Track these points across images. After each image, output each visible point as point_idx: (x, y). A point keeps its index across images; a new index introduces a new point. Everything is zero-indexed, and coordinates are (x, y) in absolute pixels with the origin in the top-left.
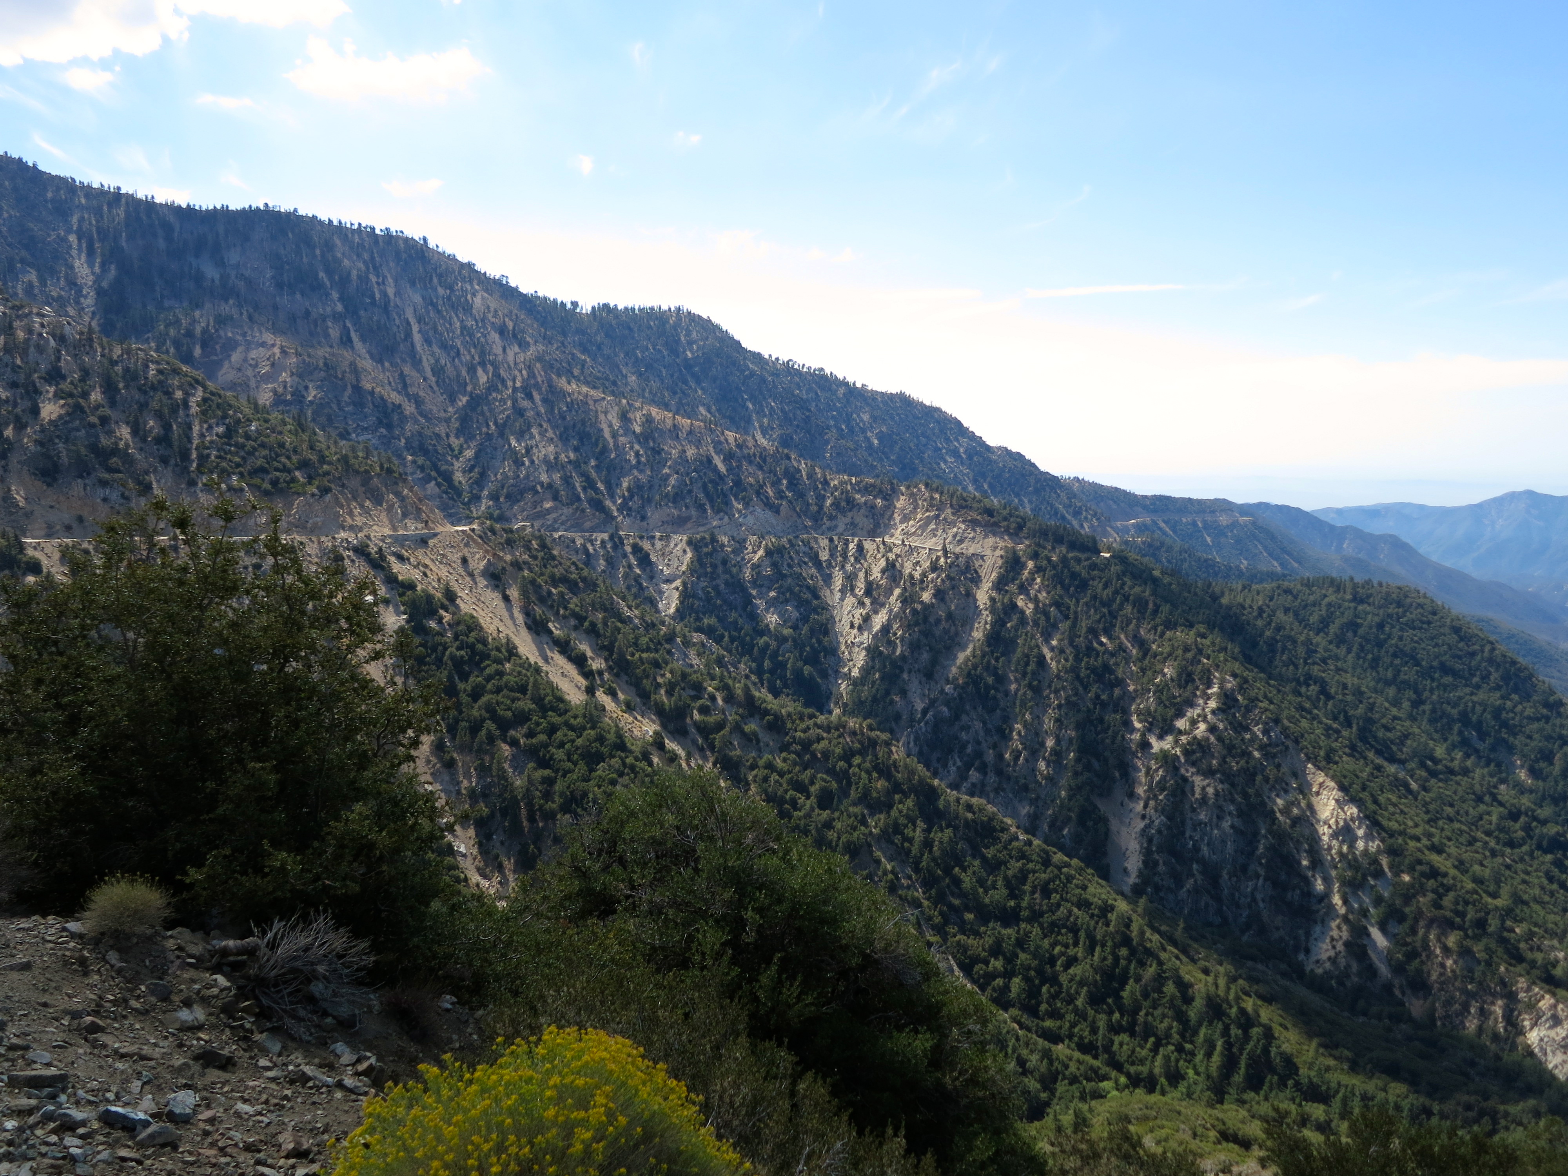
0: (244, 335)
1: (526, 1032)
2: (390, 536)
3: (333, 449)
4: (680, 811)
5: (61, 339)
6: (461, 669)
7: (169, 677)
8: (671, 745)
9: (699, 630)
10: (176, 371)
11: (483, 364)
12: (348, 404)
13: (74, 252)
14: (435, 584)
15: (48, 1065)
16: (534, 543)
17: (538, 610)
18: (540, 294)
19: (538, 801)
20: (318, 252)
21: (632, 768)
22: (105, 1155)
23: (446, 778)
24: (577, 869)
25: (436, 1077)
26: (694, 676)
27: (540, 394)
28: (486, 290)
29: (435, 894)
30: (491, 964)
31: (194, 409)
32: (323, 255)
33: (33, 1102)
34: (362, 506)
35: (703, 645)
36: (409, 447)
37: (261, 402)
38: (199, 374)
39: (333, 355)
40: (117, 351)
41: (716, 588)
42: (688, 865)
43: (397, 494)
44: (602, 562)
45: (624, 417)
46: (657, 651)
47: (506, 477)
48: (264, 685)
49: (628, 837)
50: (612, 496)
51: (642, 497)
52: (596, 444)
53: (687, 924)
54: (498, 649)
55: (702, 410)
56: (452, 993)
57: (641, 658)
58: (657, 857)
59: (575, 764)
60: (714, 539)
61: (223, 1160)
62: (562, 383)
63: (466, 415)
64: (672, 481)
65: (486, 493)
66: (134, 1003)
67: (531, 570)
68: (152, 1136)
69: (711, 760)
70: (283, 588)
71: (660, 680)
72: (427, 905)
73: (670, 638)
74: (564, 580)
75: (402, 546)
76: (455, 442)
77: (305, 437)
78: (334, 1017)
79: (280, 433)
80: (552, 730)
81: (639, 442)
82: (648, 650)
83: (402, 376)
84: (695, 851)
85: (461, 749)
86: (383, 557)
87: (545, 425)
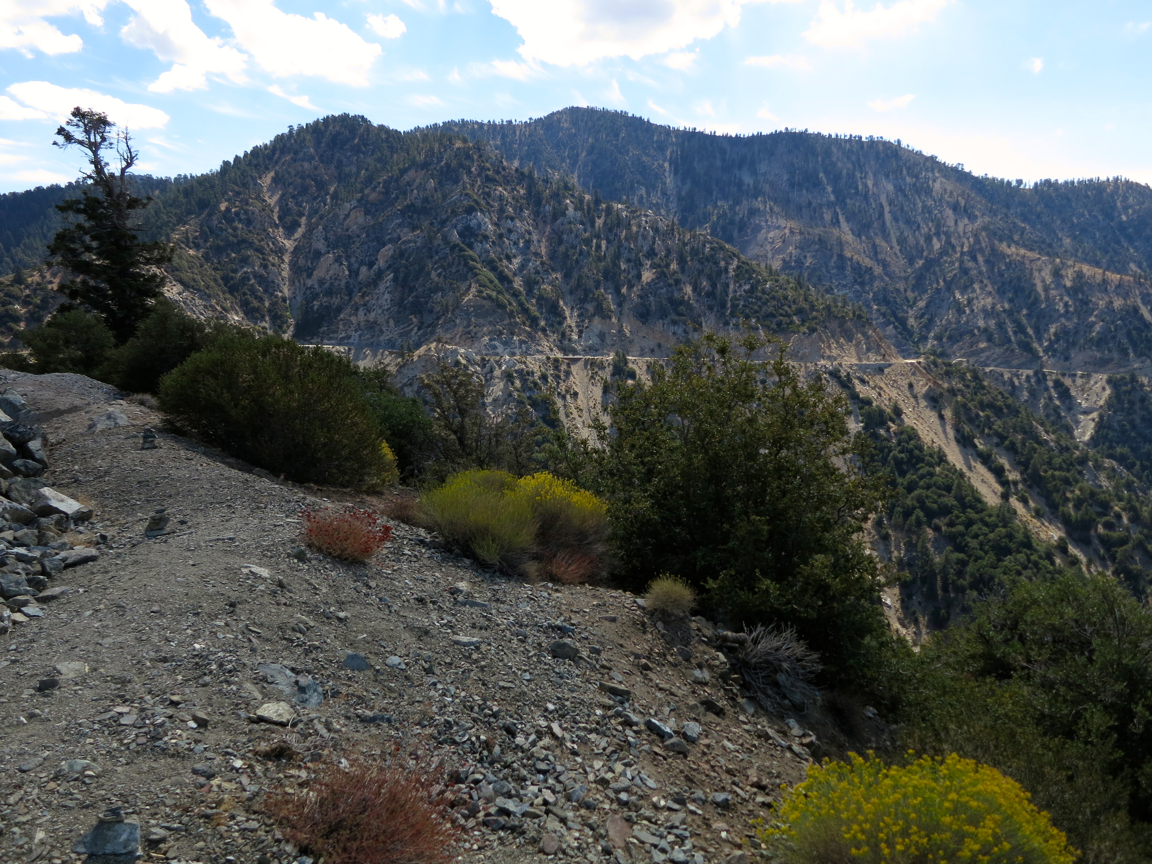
0: (766, 221)
1: (932, 752)
2: (856, 365)
3: (821, 301)
4: (1080, 607)
5: (656, 230)
6: (901, 468)
7: (706, 452)
8: (1073, 550)
9: (1111, 456)
10: (722, 248)
11: (938, 234)
12: (833, 268)
13: (667, 174)
14: (887, 403)
15: (621, 682)
16: (969, 376)
17: (967, 428)
18: (990, 176)
19: (952, 577)
20: (820, 159)
21: (1036, 564)
22: (646, 747)
23: (882, 547)
24: (982, 636)
25: (861, 765)
26: (1102, 496)
27: (983, 256)
28: (945, 177)
29: (870, 631)
30: (905, 693)
31: (732, 273)
32: (823, 160)
33: (611, 702)
34: (838, 342)
35: (1113, 470)
36: (875, 299)
37: (774, 268)
38: (735, 250)
39: (826, 232)
40: (688, 236)
41: (1132, 422)
42: (1082, 654)
43: (864, 334)
44: (1025, 393)
45: (1057, 274)
46: (1068, 470)
47: (949, 322)
48: (766, 464)
49: (1029, 619)
50: (1040, 340)
51: (1067, 341)
52: (1029, 297)
53: (1075, 703)
54: (931, 456)
55: (1133, 266)
56: (874, 706)
57: (1053, 476)
58: (1054, 642)
59: (986, 553)
60: (1133, 379)
61: (713, 774)
62: (1003, 247)
63: (922, 274)
64: (1098, 328)
65: (932, 334)
66: (669, 657)
67: (963, 396)
68: (673, 745)
69: (1111, 569)
70: (783, 397)
71: (1069, 495)
72: (863, 638)
73: (1083, 461)
74: (991, 406)
75: (865, 373)
76: (910, 295)
77: (802, 292)
78: (790, 701)
79: (785, 289)
80: (970, 523)
81: (1069, 295)
82: (1060, 469)
83: (874, 246)
84: (1090, 643)
85: (896, 527)
86: (849, 380)
87: (985, 281)
